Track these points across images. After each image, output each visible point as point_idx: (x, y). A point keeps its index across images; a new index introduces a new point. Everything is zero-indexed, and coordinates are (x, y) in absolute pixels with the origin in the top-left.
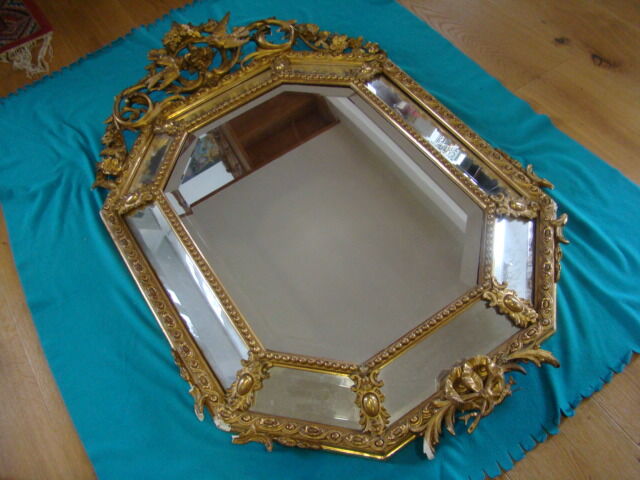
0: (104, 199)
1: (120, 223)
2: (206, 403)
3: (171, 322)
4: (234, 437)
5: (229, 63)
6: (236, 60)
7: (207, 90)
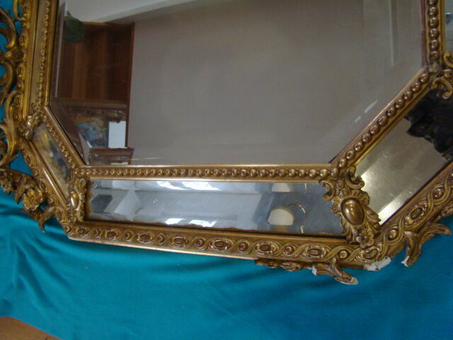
0: (59, 226)
1: (91, 226)
2: (341, 265)
3: (224, 244)
4: (404, 262)
5: (9, 29)
6: (10, 20)
7: (22, 65)
